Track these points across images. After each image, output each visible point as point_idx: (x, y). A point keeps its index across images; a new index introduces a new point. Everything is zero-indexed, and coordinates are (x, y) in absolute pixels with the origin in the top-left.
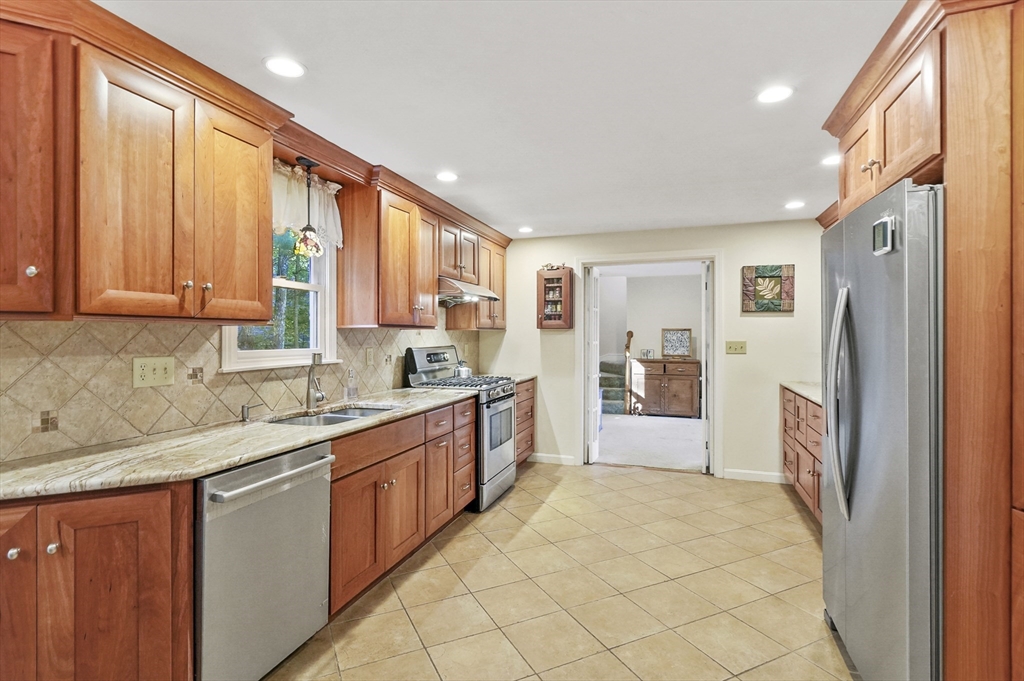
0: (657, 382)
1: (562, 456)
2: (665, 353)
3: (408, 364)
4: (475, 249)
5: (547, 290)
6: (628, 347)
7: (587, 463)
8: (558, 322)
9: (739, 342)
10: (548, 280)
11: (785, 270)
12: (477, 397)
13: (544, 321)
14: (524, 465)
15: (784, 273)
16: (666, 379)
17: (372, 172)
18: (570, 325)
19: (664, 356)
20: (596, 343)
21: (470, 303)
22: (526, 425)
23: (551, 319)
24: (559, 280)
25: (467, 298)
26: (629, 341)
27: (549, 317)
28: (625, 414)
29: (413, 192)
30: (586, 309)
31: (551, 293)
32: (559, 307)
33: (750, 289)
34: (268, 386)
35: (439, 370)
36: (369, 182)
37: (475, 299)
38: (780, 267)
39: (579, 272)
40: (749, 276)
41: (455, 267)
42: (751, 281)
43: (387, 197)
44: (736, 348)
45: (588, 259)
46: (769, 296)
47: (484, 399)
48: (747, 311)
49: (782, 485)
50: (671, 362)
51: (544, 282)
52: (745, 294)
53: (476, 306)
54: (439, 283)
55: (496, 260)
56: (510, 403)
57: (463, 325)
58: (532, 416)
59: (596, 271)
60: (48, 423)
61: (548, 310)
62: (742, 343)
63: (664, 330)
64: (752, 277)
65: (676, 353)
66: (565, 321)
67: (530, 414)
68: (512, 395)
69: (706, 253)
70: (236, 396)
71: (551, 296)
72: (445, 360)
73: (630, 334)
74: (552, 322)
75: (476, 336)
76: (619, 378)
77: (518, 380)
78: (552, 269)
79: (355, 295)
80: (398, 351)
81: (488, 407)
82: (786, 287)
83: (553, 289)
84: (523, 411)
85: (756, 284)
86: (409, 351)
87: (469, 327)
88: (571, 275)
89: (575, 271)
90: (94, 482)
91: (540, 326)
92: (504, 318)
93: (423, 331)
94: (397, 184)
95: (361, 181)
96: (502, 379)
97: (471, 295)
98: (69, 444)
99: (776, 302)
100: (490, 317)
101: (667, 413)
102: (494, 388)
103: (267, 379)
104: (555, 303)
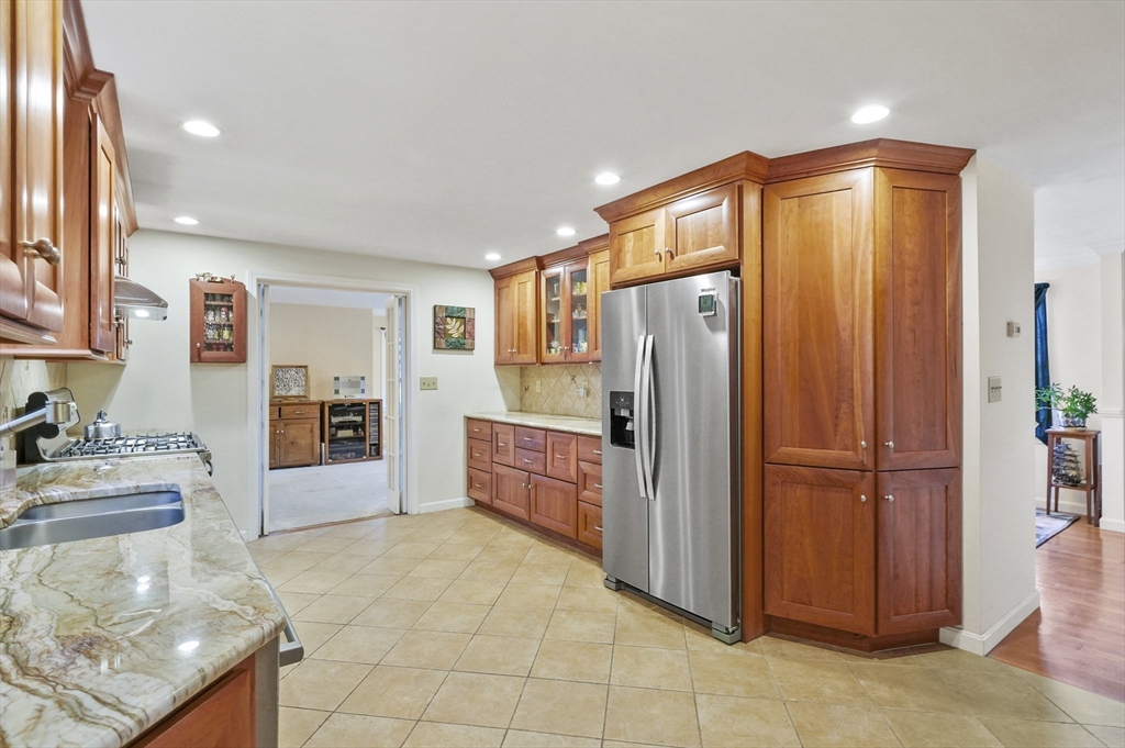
2: (276, 394)
5: (207, 310)
7: (262, 535)
8: (223, 353)
9: (429, 379)
10: (208, 296)
11: (468, 312)
13: (203, 352)
15: (468, 316)
16: (282, 425)
18: (243, 358)
19: (274, 398)
23: (212, 350)
24: (225, 297)
27: (209, 347)
31: (213, 313)
32: (225, 334)
33: (441, 327)
38: (464, 309)
39: (252, 289)
40: (439, 315)
42: (441, 320)
44: (429, 384)
45: (268, 273)
46: (456, 335)
48: (439, 348)
49: (467, 507)
50: (287, 404)
51: (200, 296)
52: (436, 332)
59: (275, 292)
61: (208, 337)
62: (434, 379)
63: (274, 366)
64: (442, 315)
65: (290, 394)
66: (232, 353)
69: (402, 287)
74: (214, 354)
78: (212, 281)
82: (468, 328)
83: (216, 309)
85: (445, 323)
86: (35, 398)
88: (245, 295)
89: (249, 289)
91: (197, 358)
99: (462, 341)
101: (283, 464)
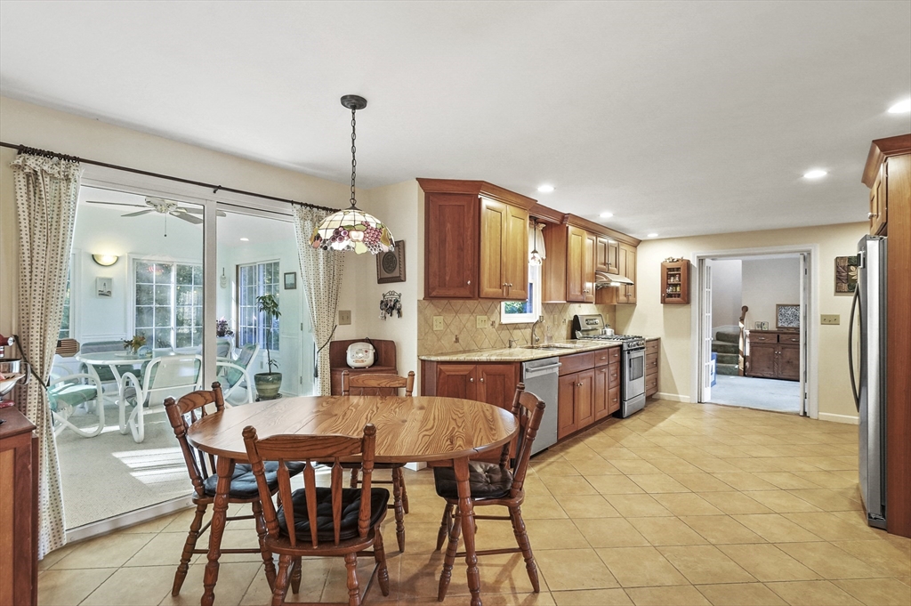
0: (771, 350)
1: (680, 396)
2: (780, 325)
3: (575, 325)
4: (617, 250)
5: (669, 276)
6: (742, 320)
7: (700, 402)
8: (677, 299)
9: (833, 316)
10: (670, 269)
12: (621, 346)
13: (667, 299)
14: (651, 399)
16: (780, 348)
17: (564, 217)
18: (687, 301)
19: (778, 327)
20: (708, 315)
21: (613, 288)
22: (652, 371)
23: (672, 297)
24: (678, 269)
25: (612, 284)
26: (744, 314)
27: (670, 296)
28: (738, 375)
29: (583, 224)
30: (701, 289)
31: (672, 278)
32: (678, 289)
33: (843, 274)
34: (516, 332)
35: (592, 330)
36: (562, 223)
37: (618, 285)
39: (694, 263)
40: (842, 265)
41: (605, 264)
42: (843, 268)
43: (571, 229)
44: (830, 320)
45: (702, 253)
47: (625, 348)
48: (840, 292)
50: (785, 333)
51: (666, 271)
52: (838, 279)
53: (617, 289)
54: (595, 276)
55: (630, 257)
56: (641, 353)
57: (608, 301)
58: (657, 365)
59: (708, 262)
60: (457, 340)
61: (669, 291)
62: (836, 316)
63: (778, 306)
64: (844, 265)
65: (790, 326)
66: (683, 299)
67: (655, 364)
68: (643, 348)
70: (505, 335)
71: (672, 280)
72: (596, 323)
73: (745, 309)
74: (674, 299)
75: (614, 309)
76: (733, 346)
77: (647, 339)
78: (673, 261)
79: (552, 285)
80: (570, 317)
81: (629, 353)
83: (674, 275)
84: (651, 361)
85: (848, 271)
86: (576, 317)
87: (612, 302)
88: (688, 264)
89: (692, 263)
90: (493, 358)
91: (663, 301)
92: (635, 296)
93: (582, 305)
94: (576, 221)
95: (558, 223)
96: (636, 337)
97: (616, 281)
98: (461, 349)
100: (625, 295)
101: (780, 376)
102: (632, 342)
103: (515, 329)
104: (675, 285)
